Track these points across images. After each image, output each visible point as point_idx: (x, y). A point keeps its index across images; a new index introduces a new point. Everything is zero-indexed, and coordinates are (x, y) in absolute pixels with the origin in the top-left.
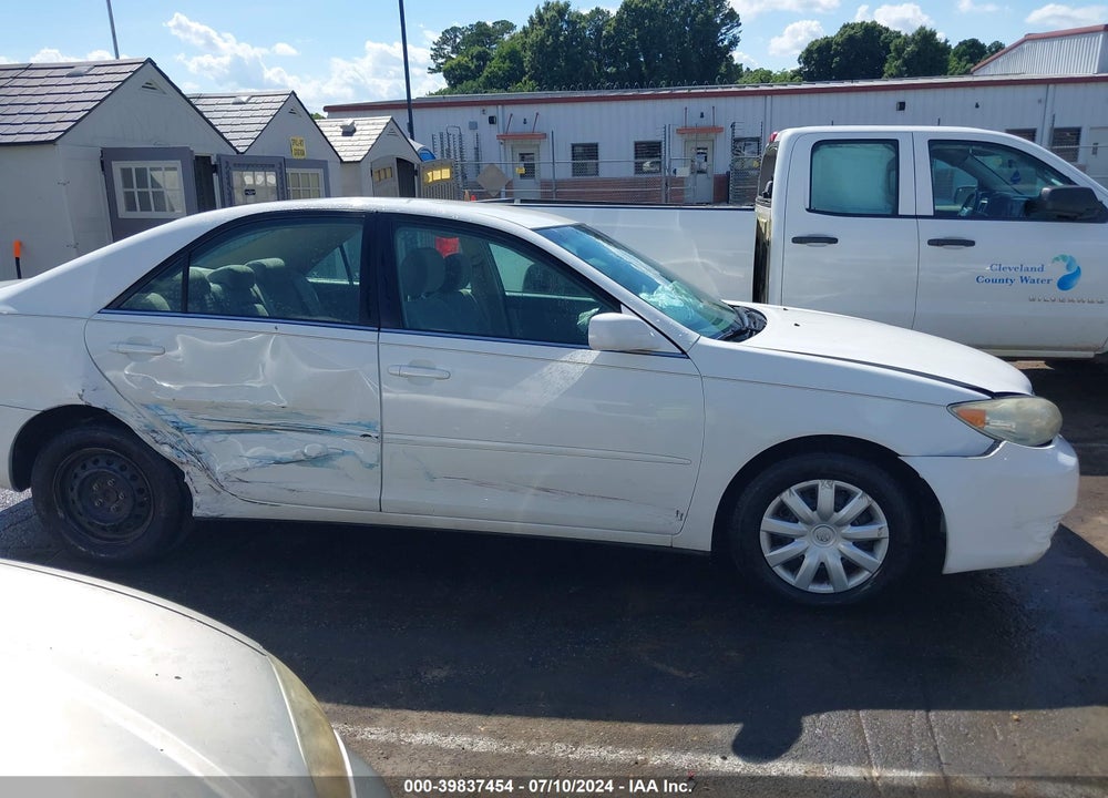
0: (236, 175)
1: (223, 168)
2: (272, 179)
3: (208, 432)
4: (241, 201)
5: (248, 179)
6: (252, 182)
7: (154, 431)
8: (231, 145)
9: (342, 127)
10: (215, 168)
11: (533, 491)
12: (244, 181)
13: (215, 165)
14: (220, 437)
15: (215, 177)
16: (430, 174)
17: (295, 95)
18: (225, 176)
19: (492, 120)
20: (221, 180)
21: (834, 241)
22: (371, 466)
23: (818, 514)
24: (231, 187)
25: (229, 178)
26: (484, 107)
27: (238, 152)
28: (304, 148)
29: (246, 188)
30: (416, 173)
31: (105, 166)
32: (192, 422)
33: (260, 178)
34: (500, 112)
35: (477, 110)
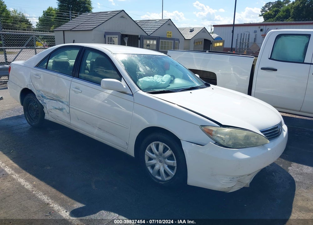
0: (145, 41)
1: (141, 38)
2: (155, 42)
3: (48, 99)
4: (145, 48)
5: (148, 42)
6: (149, 43)
7: (39, 97)
8: (146, 33)
9: (190, 29)
10: (139, 39)
11: (97, 128)
12: (147, 42)
13: (139, 38)
14: (49, 100)
15: (139, 41)
16: (216, 44)
17: (171, 20)
18: (141, 41)
19: (261, 30)
20: (140, 42)
21: (276, 70)
22: (68, 113)
23: (159, 153)
24: (143, 44)
25: (143, 41)
26: (260, 26)
27: (148, 35)
28: (171, 35)
29: (147, 44)
30: (211, 43)
31: (105, 37)
32: (45, 96)
33: (152, 42)
34: (265, 28)
35: (257, 27)
